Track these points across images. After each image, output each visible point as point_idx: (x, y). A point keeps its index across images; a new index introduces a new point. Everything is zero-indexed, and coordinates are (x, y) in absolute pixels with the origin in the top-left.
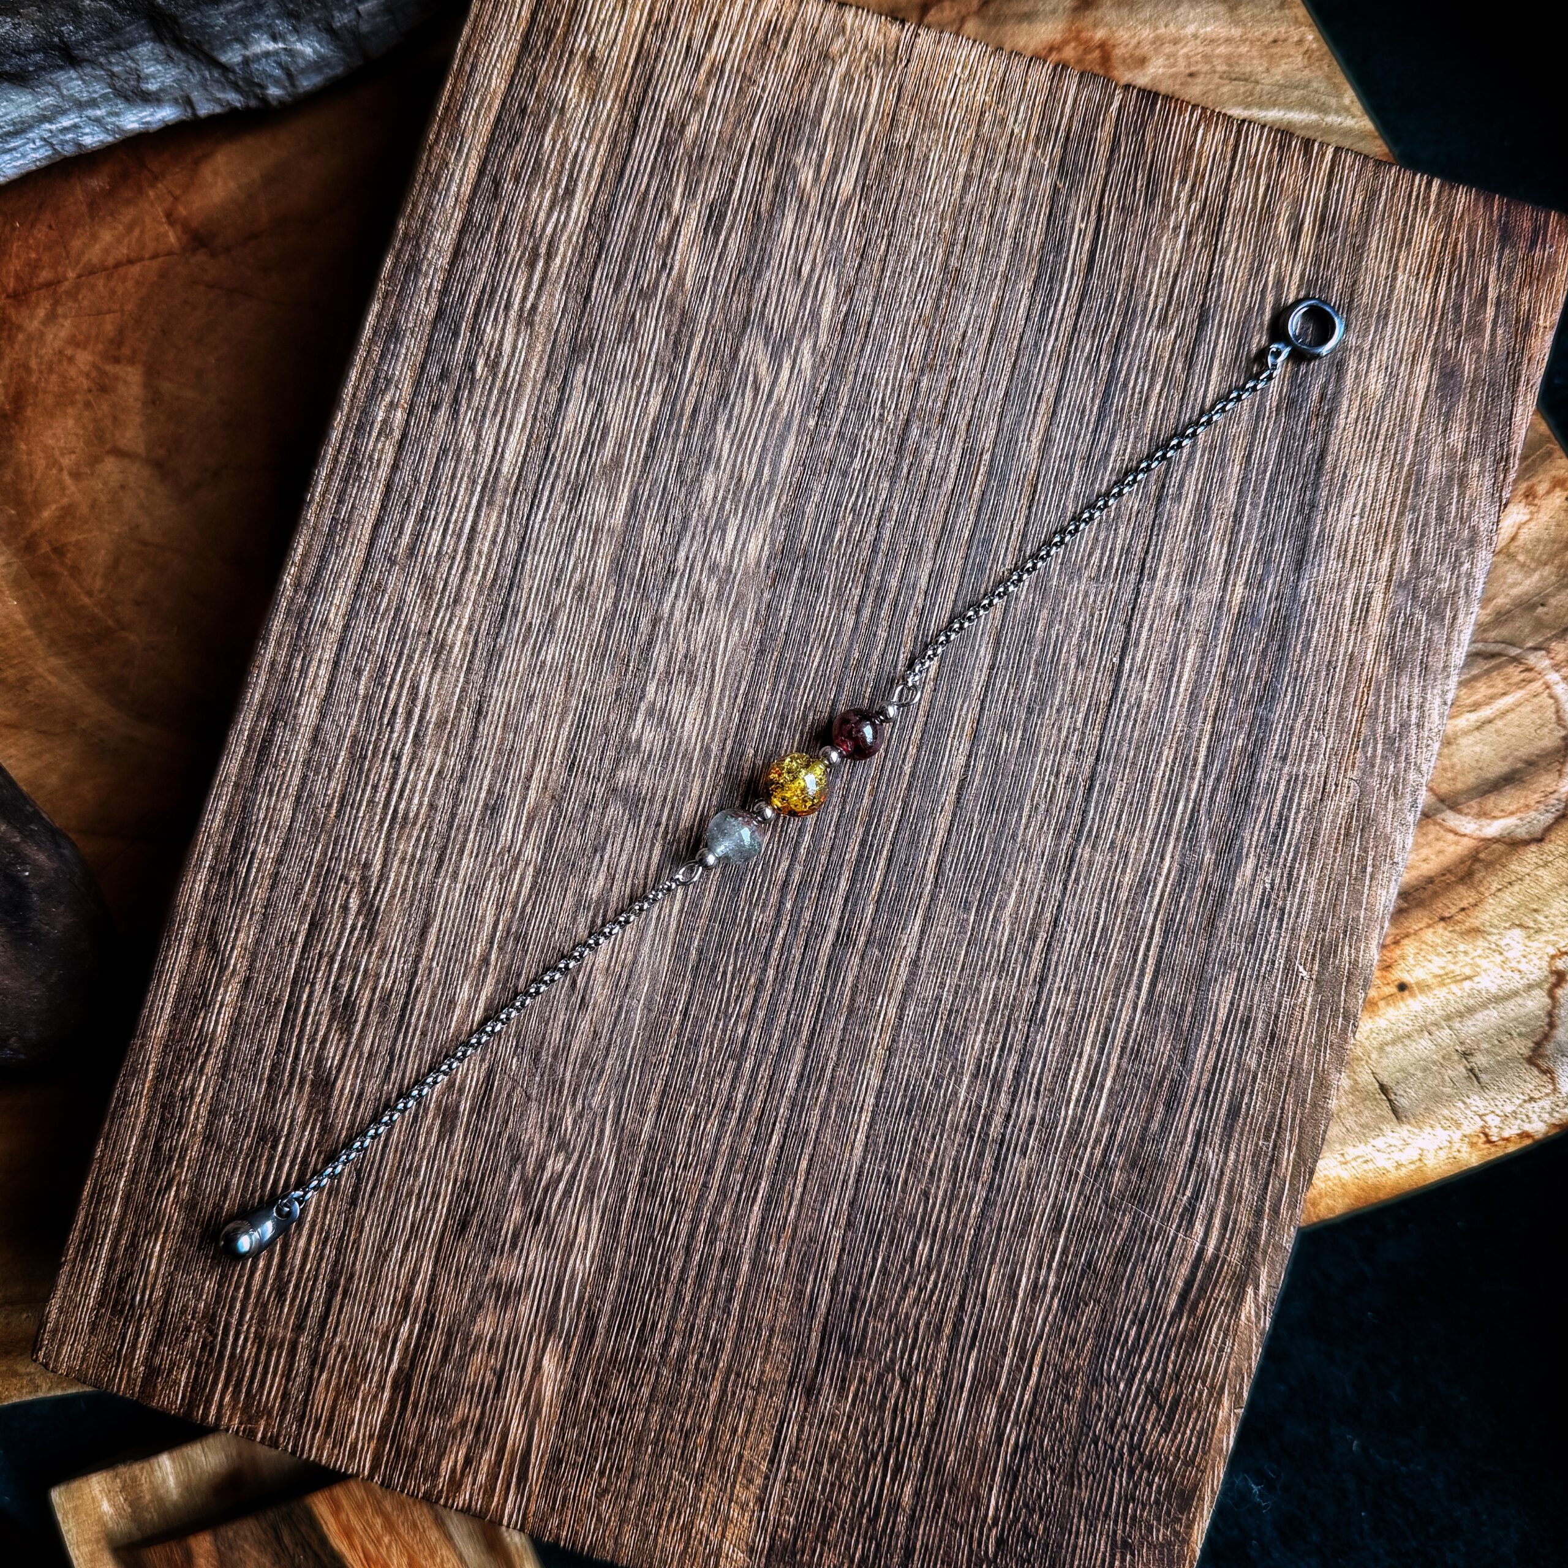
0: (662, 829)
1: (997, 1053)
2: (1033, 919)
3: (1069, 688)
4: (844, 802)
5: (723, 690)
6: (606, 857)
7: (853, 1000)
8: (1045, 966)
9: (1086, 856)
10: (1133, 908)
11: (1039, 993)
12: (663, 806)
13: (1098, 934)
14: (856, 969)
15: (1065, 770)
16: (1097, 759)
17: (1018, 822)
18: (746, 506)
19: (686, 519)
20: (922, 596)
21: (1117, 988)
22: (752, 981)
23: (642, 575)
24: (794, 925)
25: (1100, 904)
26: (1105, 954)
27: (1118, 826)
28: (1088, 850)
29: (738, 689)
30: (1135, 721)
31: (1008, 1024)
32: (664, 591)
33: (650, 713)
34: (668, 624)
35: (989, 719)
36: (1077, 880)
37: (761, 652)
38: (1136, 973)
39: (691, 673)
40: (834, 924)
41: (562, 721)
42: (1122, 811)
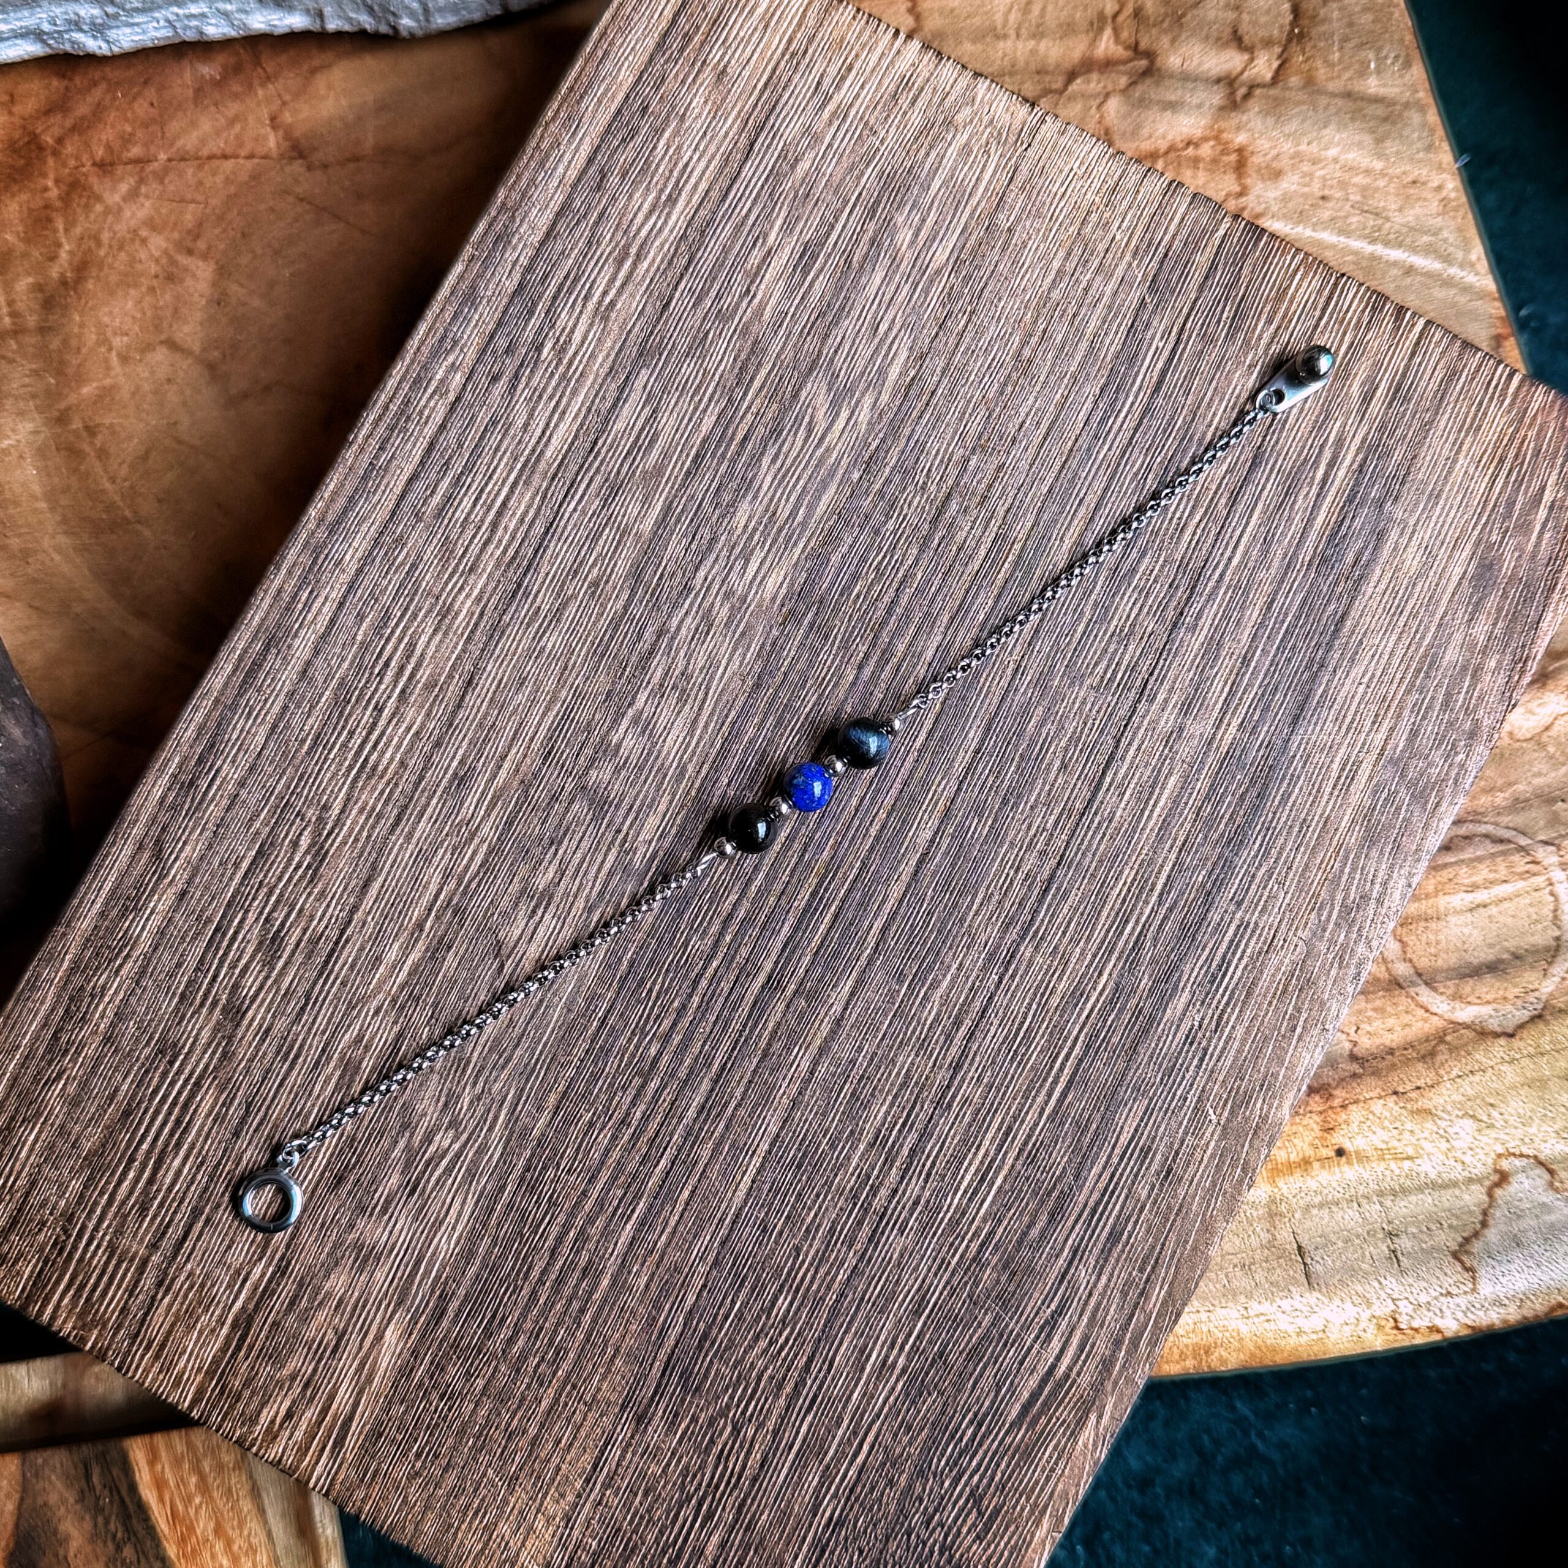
0: (621, 836)
1: (898, 1127)
2: (962, 1005)
3: (1047, 788)
4: (805, 850)
5: (712, 714)
6: (561, 852)
7: (769, 1045)
8: (964, 1054)
9: (1028, 954)
10: (1061, 1016)
11: (952, 1078)
12: (628, 814)
13: (1021, 1034)
14: (779, 1015)
15: (1026, 868)
16: (1059, 864)
17: (969, 908)
18: (775, 540)
19: (714, 540)
20: (926, 667)
21: (1029, 1089)
22: (676, 1004)
23: (658, 585)
24: (729, 959)
25: (1030, 1005)
26: (1024, 1055)
27: (1064, 933)
28: (1030, 949)
29: (727, 716)
30: (1104, 834)
31: (915, 1102)
32: (676, 606)
33: (636, 721)
34: (673, 638)
35: (963, 801)
36: (1013, 976)
37: (757, 686)
38: (1050, 1080)
39: (684, 690)
40: (768, 966)
41: (548, 709)
42: (1071, 919)
